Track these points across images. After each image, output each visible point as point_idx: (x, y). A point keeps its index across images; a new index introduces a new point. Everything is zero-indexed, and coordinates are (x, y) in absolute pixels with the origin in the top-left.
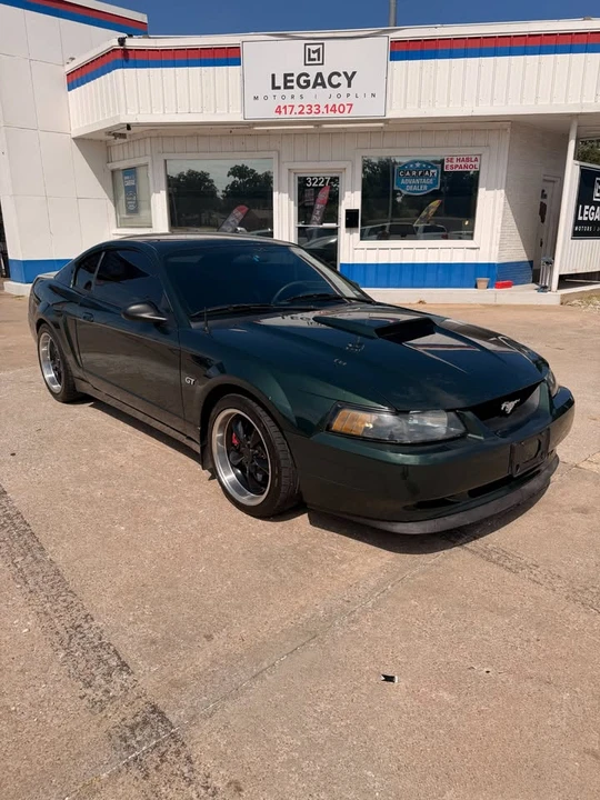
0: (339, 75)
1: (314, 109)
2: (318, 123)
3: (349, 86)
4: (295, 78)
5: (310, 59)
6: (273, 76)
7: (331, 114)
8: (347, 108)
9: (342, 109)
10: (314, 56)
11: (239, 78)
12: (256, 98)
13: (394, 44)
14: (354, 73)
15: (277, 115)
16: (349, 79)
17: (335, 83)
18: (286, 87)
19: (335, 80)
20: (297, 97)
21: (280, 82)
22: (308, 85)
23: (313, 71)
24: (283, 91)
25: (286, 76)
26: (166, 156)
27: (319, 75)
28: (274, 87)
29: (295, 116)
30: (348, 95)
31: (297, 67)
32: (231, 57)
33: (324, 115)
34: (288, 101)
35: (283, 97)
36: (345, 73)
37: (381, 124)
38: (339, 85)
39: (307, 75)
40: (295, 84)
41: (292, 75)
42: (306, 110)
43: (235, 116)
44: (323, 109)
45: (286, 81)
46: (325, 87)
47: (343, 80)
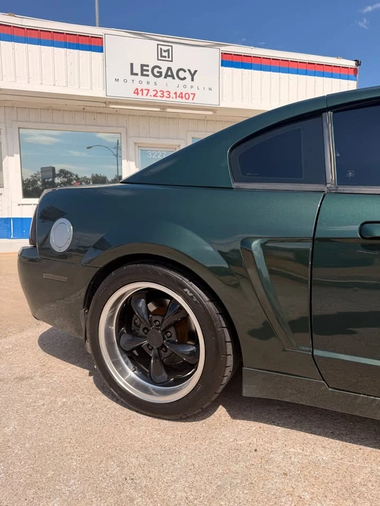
0: (185, 71)
1: (166, 94)
2: (163, 107)
3: (193, 80)
4: (150, 69)
5: (162, 56)
6: (132, 65)
7: (179, 100)
8: (192, 96)
9: (187, 96)
10: (165, 55)
11: (101, 63)
12: (117, 80)
13: (224, 54)
14: (196, 71)
15: (135, 96)
16: (193, 76)
17: (182, 77)
18: (142, 75)
19: (182, 74)
20: (152, 84)
21: (137, 70)
22: (161, 76)
23: (164, 66)
24: (139, 77)
25: (142, 66)
27: (169, 69)
28: (132, 73)
29: (149, 98)
30: (192, 87)
31: (152, 61)
32: (95, 45)
33: (174, 100)
34: (144, 86)
35: (141, 82)
36: (189, 71)
38: (185, 78)
39: (160, 68)
40: (150, 73)
41: (148, 66)
42: (159, 94)
43: (99, 93)
44: (172, 95)
45: (142, 70)
46: (174, 78)
47: (187, 75)
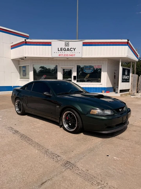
0: (72, 49)
1: (67, 55)
2: (68, 58)
3: (74, 51)
4: (63, 49)
5: (66, 45)
6: (58, 48)
7: (71, 56)
8: (74, 55)
9: (73, 55)
10: (67, 45)
11: (51, 49)
12: (55, 53)
13: (83, 43)
14: (75, 48)
15: (59, 56)
16: (74, 49)
17: (71, 50)
18: (61, 51)
19: (71, 49)
20: (63, 53)
21: (60, 49)
22: (66, 50)
23: (67, 48)
24: (60, 51)
25: (61, 48)
26: (33, 64)
27: (68, 48)
28: (58, 50)
29: (63, 56)
30: (74, 53)
31: (63, 47)
32: (49, 44)
33: (69, 56)
34: (61, 53)
35: (60, 53)
36: (73, 48)
37: (81, 59)
38: (72, 50)
39: (66, 48)
40: (63, 50)
41: (62, 48)
42: (65, 55)
43: (50, 56)
44: (69, 55)
45: (61, 49)
46: (69, 51)
47: (73, 50)
